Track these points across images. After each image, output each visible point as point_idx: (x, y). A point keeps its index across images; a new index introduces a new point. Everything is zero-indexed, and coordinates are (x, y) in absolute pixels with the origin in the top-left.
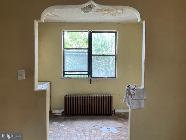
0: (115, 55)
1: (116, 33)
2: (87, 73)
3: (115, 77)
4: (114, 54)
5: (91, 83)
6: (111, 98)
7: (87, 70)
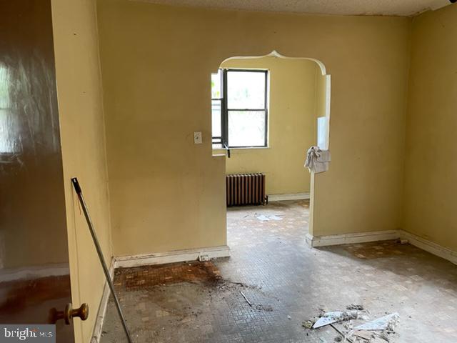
0: (265, 110)
1: (266, 72)
2: (219, 140)
3: (266, 145)
4: (263, 108)
5: (229, 157)
6: (263, 177)
7: (220, 135)
